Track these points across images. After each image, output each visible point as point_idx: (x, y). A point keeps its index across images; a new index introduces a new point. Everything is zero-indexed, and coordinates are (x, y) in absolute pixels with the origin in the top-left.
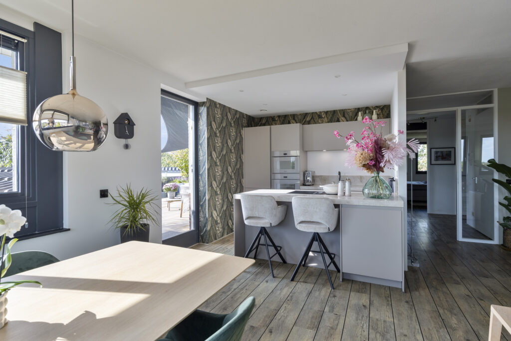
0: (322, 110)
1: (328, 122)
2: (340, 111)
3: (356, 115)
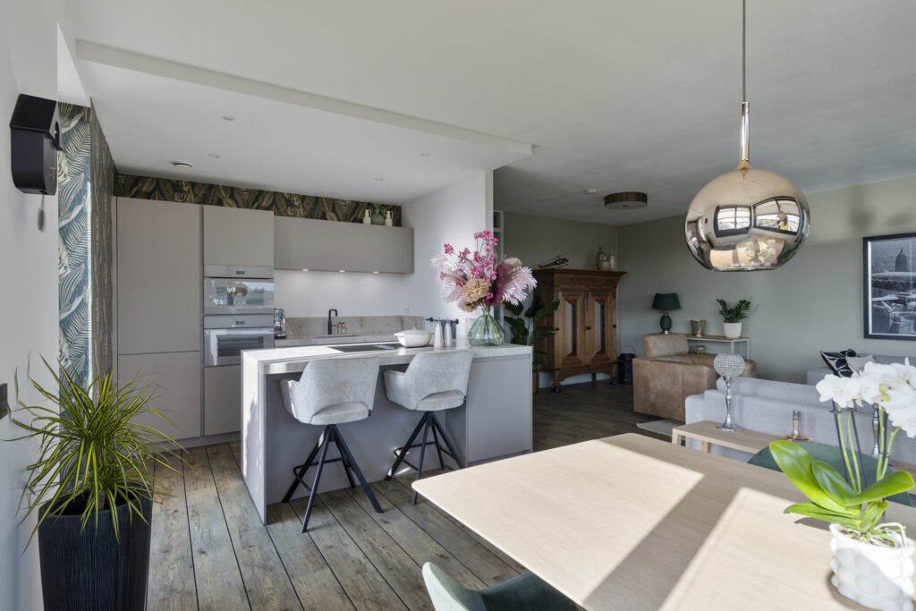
0: (292, 192)
1: (307, 217)
2: (327, 200)
3: (353, 213)
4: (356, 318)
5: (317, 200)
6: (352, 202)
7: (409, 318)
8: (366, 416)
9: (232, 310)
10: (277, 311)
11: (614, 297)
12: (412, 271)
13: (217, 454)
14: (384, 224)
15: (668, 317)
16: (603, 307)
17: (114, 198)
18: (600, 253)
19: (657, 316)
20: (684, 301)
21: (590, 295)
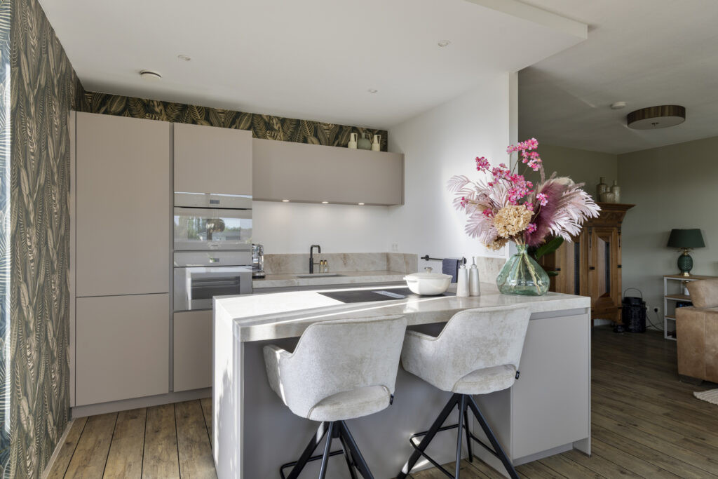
0: (272, 114)
2: (311, 123)
3: (337, 138)
4: (339, 255)
5: (298, 123)
6: (336, 125)
7: (398, 255)
8: (387, 404)
9: (210, 245)
10: (255, 247)
11: (619, 233)
12: (402, 203)
13: (186, 417)
14: (371, 149)
15: (689, 256)
16: (607, 245)
17: (73, 113)
18: (601, 184)
19: (672, 256)
20: (708, 237)
21: (593, 231)
